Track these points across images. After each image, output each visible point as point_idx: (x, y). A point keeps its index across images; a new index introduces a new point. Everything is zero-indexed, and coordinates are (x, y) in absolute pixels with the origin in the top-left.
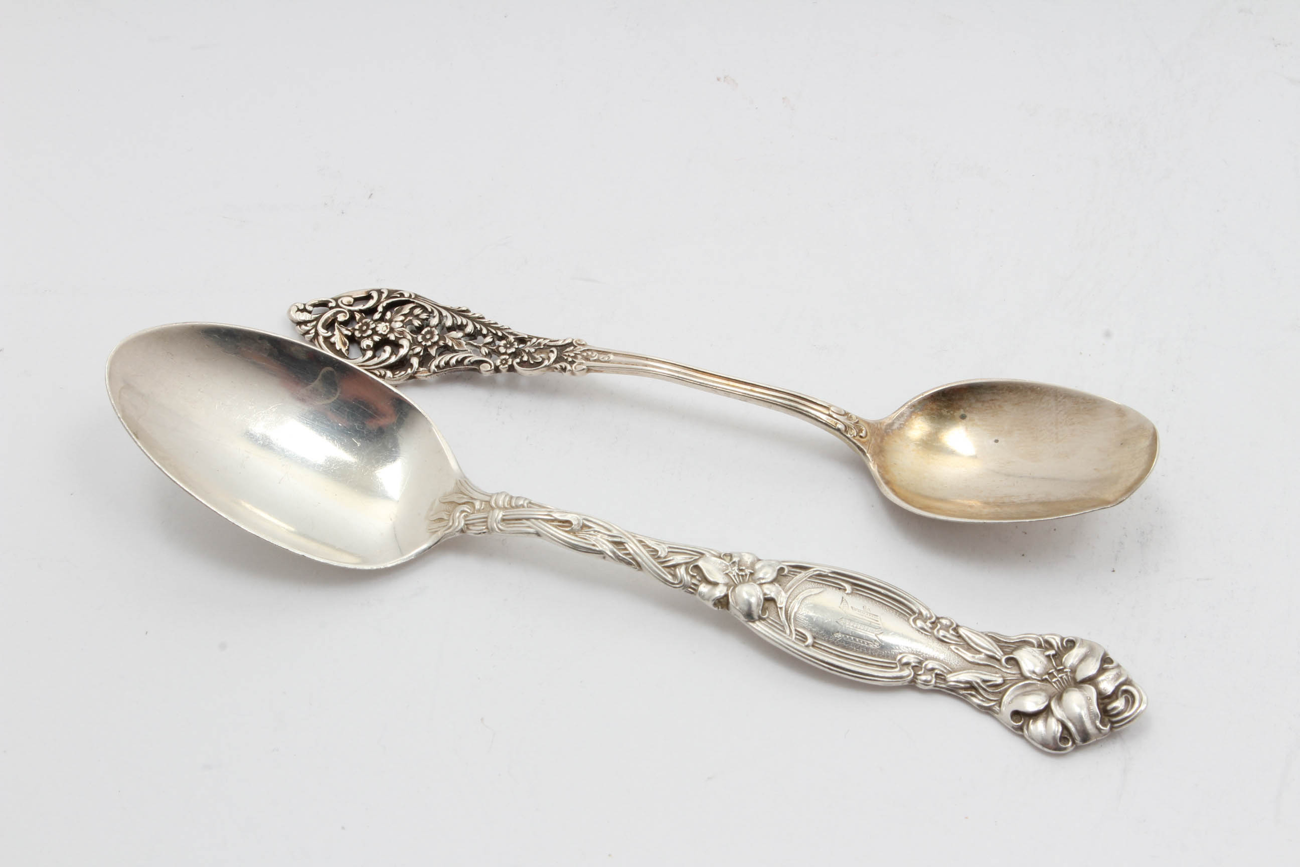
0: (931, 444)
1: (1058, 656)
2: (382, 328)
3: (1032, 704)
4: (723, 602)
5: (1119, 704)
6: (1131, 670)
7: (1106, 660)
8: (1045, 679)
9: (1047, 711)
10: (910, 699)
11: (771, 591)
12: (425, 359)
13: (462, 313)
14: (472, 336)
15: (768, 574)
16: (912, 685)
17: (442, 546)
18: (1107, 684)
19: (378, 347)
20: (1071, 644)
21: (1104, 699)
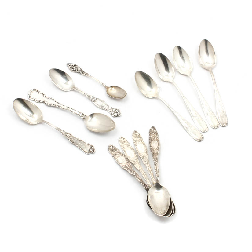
0: (111, 90)
1: (116, 110)
2: (73, 67)
3: (113, 113)
4: (91, 100)
5: (119, 115)
6: (121, 112)
7: (119, 111)
8: (114, 111)
9: (113, 114)
10: (104, 110)
11: (95, 100)
12: (76, 71)
13: (80, 68)
14: (80, 70)
15: (95, 99)
16: (104, 109)
17: (72, 90)
18: (119, 113)
19: (72, 69)
20: (117, 109)
21: (118, 114)
